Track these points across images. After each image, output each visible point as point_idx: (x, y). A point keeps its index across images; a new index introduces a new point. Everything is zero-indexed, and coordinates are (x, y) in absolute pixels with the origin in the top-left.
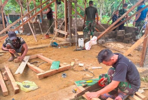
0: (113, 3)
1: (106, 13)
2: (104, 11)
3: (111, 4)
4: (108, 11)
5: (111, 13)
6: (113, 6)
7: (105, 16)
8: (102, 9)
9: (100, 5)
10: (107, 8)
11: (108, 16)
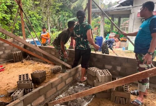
0: (59, 16)
1: (54, 26)
2: (51, 24)
3: (58, 17)
4: (55, 24)
5: (59, 26)
6: (59, 19)
7: (53, 29)
8: (50, 22)
9: (47, 18)
10: (54, 21)
11: (56, 29)
